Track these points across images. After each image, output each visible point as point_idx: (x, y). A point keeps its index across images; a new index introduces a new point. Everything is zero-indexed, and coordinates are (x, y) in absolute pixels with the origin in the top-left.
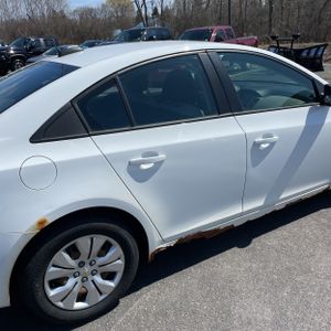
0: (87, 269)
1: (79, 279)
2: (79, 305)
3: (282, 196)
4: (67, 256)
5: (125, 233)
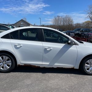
1: (3, 64)
3: (55, 64)
4: (1, 58)
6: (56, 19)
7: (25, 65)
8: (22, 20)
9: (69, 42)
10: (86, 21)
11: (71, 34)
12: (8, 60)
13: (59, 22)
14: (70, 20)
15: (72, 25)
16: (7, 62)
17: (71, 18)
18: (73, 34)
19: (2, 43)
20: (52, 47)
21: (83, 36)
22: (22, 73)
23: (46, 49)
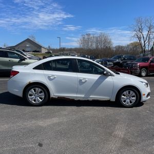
0: (37, 95)
2: (33, 102)
4: (33, 91)
5: (46, 92)
6: (84, 38)
7: (59, 97)
8: (28, 40)
9: (105, 72)
10: (132, 42)
11: (108, 63)
12: (41, 92)
13: (90, 44)
14: (106, 41)
15: (110, 48)
16: (39, 94)
17: (109, 38)
18: (111, 63)
19: (35, 74)
20: (88, 79)
21: (125, 67)
22: (56, 107)
23: (81, 80)
